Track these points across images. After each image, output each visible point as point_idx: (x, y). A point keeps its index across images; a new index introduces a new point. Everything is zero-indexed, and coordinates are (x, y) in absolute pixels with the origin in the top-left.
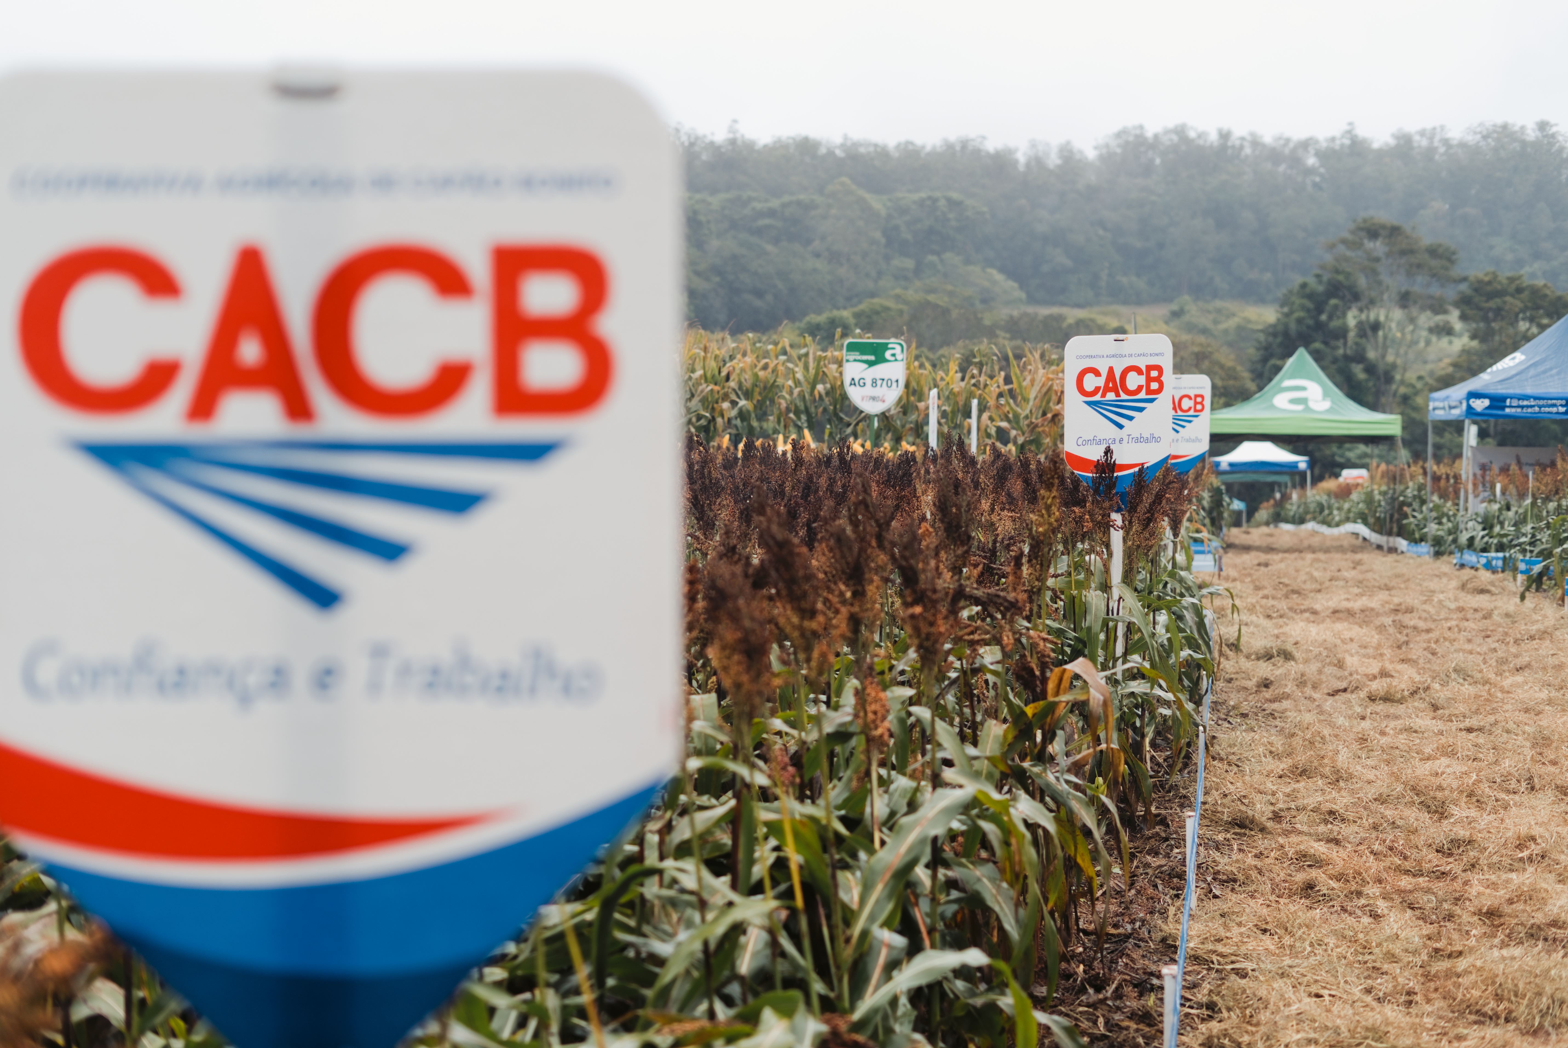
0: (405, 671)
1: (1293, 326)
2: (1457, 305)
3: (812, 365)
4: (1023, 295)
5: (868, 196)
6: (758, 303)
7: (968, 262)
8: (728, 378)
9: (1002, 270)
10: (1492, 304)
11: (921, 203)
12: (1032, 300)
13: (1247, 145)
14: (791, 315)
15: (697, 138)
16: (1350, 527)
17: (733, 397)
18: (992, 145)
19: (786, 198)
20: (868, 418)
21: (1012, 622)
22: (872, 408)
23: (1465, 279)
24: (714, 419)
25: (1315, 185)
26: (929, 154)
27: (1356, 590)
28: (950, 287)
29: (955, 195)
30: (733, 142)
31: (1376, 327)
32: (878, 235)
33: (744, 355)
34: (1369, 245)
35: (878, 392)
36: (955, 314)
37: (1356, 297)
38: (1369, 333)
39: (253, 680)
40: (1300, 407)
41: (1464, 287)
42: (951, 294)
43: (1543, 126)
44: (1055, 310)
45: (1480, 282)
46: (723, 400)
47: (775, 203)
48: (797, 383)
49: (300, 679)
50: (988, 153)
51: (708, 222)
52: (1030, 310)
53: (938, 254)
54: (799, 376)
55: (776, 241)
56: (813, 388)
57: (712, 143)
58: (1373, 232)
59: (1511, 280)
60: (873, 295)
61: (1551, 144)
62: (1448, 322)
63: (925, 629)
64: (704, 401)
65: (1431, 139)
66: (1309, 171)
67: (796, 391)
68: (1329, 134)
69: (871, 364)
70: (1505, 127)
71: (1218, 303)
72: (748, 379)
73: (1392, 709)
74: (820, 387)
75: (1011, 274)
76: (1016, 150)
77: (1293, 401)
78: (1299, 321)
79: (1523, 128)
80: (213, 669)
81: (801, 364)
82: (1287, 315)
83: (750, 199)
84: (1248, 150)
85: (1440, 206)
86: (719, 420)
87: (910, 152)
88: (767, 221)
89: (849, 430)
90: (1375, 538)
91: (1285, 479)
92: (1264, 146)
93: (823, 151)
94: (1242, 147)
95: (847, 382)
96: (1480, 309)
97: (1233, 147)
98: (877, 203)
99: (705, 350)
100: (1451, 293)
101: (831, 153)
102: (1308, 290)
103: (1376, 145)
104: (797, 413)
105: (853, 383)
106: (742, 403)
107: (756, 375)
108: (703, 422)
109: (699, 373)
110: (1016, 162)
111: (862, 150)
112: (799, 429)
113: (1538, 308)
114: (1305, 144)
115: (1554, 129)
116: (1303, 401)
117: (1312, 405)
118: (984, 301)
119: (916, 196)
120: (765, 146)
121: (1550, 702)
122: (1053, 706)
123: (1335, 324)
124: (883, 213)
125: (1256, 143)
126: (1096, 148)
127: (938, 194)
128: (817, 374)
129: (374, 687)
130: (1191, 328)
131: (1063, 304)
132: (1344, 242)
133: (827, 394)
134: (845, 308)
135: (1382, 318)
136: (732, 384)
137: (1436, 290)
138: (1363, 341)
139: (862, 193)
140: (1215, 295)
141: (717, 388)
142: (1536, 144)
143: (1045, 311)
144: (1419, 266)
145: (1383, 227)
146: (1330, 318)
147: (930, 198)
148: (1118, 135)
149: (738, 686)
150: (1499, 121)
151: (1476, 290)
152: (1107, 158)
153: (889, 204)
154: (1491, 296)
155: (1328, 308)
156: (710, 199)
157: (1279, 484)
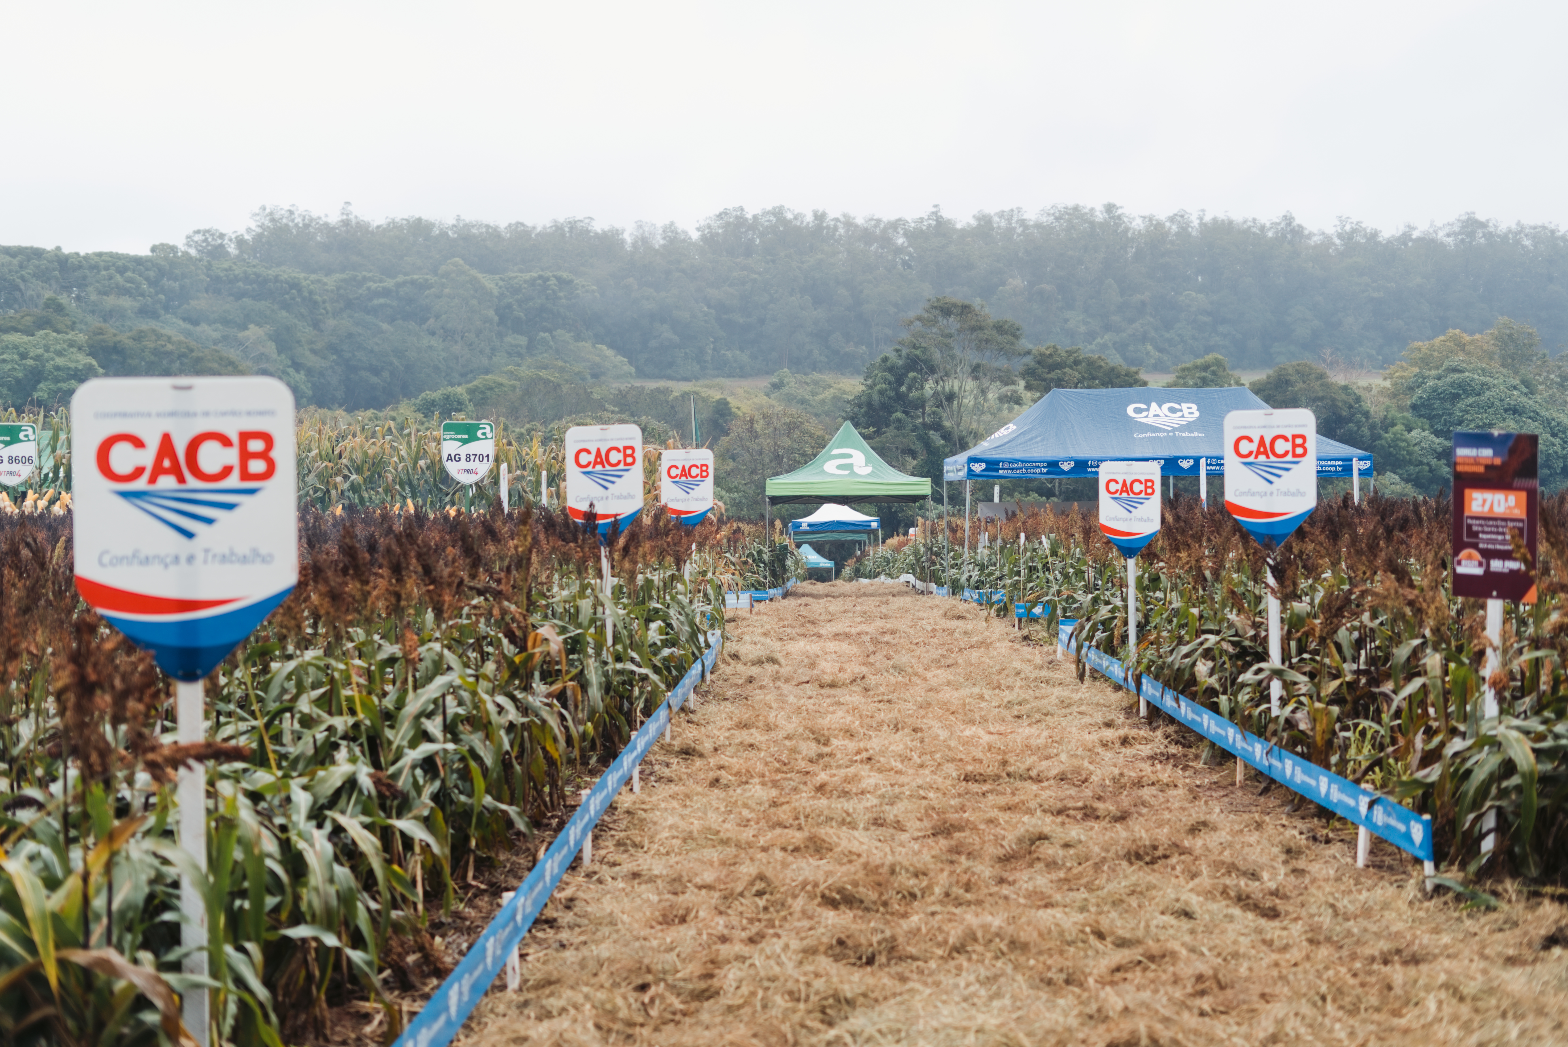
0: (214, 556)
1: (876, 397)
2: (1023, 376)
3: (414, 444)
4: (633, 370)
5: (480, 276)
6: (374, 380)
7: (578, 338)
8: (340, 457)
9: (611, 346)
10: (1053, 375)
11: (532, 282)
12: (641, 374)
13: (840, 225)
14: (407, 392)
15: (311, 220)
16: (904, 577)
17: (346, 472)
18: (599, 226)
19: (401, 278)
20: (463, 488)
21: (499, 603)
22: (466, 479)
23: (1029, 353)
24: (328, 491)
25: (905, 263)
26: (538, 235)
27: (859, 619)
28: (560, 363)
29: (565, 275)
30: (346, 223)
31: (951, 397)
32: (491, 313)
33: (354, 436)
34: (943, 322)
35: (471, 465)
36: (565, 388)
37: (932, 370)
38: (945, 403)
39: (168, 560)
40: (846, 472)
41: (1028, 360)
42: (562, 370)
43: (1110, 208)
44: (662, 384)
45: (1042, 355)
46: (336, 475)
47: (390, 283)
48: (401, 459)
49: (183, 560)
50: (596, 234)
51: (324, 302)
52: (638, 384)
53: (550, 331)
54: (403, 453)
55: (392, 320)
56: (416, 463)
57: (326, 224)
58: (946, 311)
59: (1070, 353)
60: (487, 372)
61: (1117, 225)
62: (1015, 392)
63: (436, 598)
64: (320, 476)
65: (1009, 220)
66: (899, 250)
67: (400, 466)
68: (917, 216)
69: (465, 442)
70: (1076, 208)
71: (816, 376)
72: (358, 456)
73: (832, 691)
74: (422, 463)
75: (620, 349)
76: (623, 231)
77: (839, 467)
78: (881, 392)
79: (1092, 210)
80: (156, 557)
81: (405, 444)
82: (871, 387)
83: (365, 279)
84: (842, 231)
85: (1017, 282)
86: (333, 492)
87: (520, 233)
88: (382, 301)
89: (447, 499)
90: (919, 585)
91: (864, 537)
92: (857, 226)
93: (436, 231)
94: (836, 228)
95: (445, 457)
96: (1044, 380)
97: (828, 227)
98: (489, 282)
99: (320, 432)
100: (1020, 364)
101: (444, 234)
102: (888, 364)
103: (959, 226)
104: (401, 484)
105: (449, 458)
106: (354, 477)
107: (365, 453)
108: (319, 494)
109: (315, 452)
110: (623, 241)
111: (474, 231)
112: (404, 498)
113: (1094, 378)
114: (894, 225)
115: (1120, 212)
116: (850, 467)
117: (856, 469)
118: (595, 376)
119: (527, 276)
120: (378, 227)
121: (949, 683)
122: (532, 656)
123: (914, 394)
124: (496, 292)
125: (849, 223)
126: (698, 229)
127: (548, 274)
128: (418, 451)
129: (205, 562)
130: (790, 399)
131: (670, 378)
132: (919, 319)
133: (428, 468)
134: (460, 384)
135: (956, 388)
136: (344, 461)
137: (1002, 363)
138: (940, 410)
139: (474, 272)
140: (814, 367)
141: (330, 465)
142: (1104, 225)
143: (651, 385)
144: (987, 341)
145: (955, 305)
146: (910, 389)
147: (540, 277)
148: (720, 216)
149: (328, 613)
150: (1071, 204)
151: (1039, 363)
152: (709, 239)
153: (501, 283)
154: (1052, 368)
155: (907, 381)
156: (325, 280)
157: (860, 542)
